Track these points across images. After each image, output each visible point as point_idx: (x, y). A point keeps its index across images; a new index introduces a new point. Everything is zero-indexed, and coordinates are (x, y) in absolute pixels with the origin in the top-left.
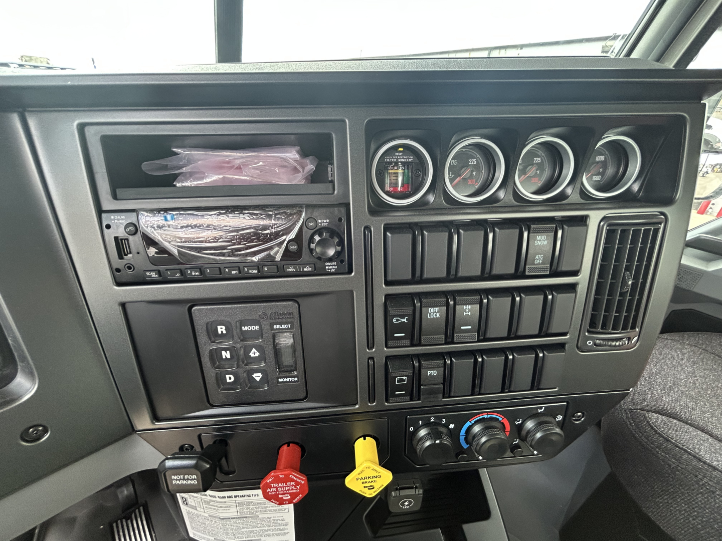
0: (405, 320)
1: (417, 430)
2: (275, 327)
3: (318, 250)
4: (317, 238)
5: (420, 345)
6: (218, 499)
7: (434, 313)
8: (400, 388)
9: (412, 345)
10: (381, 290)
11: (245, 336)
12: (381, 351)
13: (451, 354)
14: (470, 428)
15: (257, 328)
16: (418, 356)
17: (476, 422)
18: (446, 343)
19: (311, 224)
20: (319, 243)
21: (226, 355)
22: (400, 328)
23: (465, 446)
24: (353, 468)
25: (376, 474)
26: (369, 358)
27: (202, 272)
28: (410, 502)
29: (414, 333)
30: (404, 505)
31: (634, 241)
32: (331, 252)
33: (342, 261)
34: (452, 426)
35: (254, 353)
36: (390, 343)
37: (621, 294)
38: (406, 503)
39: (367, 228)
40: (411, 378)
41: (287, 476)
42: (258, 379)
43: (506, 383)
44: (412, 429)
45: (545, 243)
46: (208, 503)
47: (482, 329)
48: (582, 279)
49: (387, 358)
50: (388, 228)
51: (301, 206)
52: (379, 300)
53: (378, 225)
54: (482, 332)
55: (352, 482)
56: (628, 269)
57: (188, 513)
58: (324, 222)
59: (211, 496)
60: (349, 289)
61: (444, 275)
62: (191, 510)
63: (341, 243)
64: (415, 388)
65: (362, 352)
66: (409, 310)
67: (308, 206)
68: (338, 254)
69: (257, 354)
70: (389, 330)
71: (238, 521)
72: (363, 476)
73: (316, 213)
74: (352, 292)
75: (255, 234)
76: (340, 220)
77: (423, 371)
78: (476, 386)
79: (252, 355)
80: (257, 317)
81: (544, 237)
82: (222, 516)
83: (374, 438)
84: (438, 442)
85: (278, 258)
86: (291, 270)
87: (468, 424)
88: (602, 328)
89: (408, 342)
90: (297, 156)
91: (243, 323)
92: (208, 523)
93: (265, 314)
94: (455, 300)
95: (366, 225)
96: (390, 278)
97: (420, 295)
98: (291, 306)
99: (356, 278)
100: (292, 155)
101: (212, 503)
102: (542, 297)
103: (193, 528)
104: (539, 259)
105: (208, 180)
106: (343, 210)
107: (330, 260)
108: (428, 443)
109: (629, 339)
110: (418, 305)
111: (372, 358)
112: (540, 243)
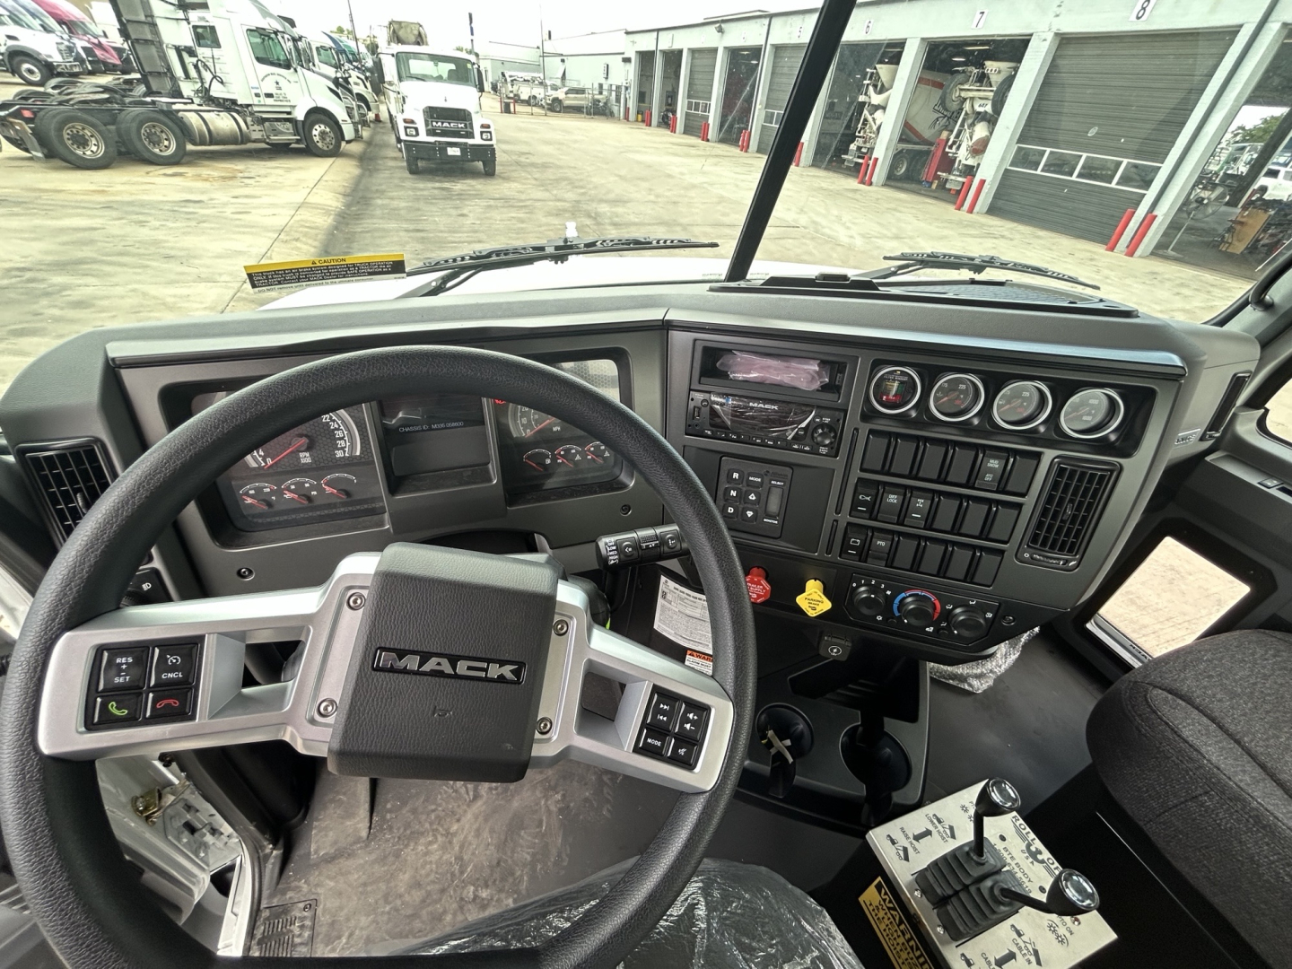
0: (868, 499)
1: (858, 587)
2: (773, 482)
3: (819, 439)
4: (820, 431)
5: (876, 520)
6: (691, 598)
7: (893, 499)
8: (853, 548)
9: (870, 519)
10: (856, 474)
11: (750, 484)
12: (845, 518)
13: (900, 534)
14: (904, 598)
15: (759, 480)
16: (874, 529)
17: (910, 596)
18: (898, 524)
19: (818, 420)
20: (821, 435)
21: (733, 493)
22: (864, 503)
23: (897, 614)
24: (803, 591)
25: (820, 599)
26: (835, 520)
27: (739, 436)
28: (838, 651)
29: (873, 510)
30: (832, 651)
31: (1080, 480)
32: (827, 442)
33: (832, 448)
34: (889, 593)
35: (752, 497)
36: (853, 513)
37: (1062, 521)
38: (835, 650)
39: (857, 429)
40: (863, 543)
41: (759, 581)
42: (749, 516)
43: (942, 571)
44: (854, 585)
45: (997, 466)
46: (682, 599)
47: (930, 521)
48: (1029, 501)
49: (849, 524)
50: (871, 432)
51: (813, 406)
52: (853, 480)
53: (864, 428)
54: (929, 522)
55: (801, 600)
56: (1071, 501)
57: (663, 606)
58: (827, 420)
59: (687, 594)
60: (832, 467)
61: (907, 472)
62: (666, 603)
63: (835, 437)
64: (864, 553)
65: (830, 514)
66: (874, 492)
67: (818, 407)
68: (831, 443)
69: (754, 498)
70: (855, 503)
71: (698, 622)
72: (810, 597)
73: (823, 412)
74: (834, 470)
75: (779, 420)
76: (838, 420)
77: (874, 540)
78: (916, 565)
79: (750, 497)
80: (762, 473)
81: (997, 462)
82: (688, 612)
83: (823, 583)
84: (873, 596)
85: (789, 438)
86: (796, 447)
87: (903, 595)
88: (1041, 546)
89: (867, 516)
90: (817, 368)
91: (750, 475)
92: (675, 617)
93: (768, 472)
94: (912, 493)
95: (855, 426)
96: (865, 466)
97: (885, 484)
98: (788, 471)
99: (839, 463)
100: (814, 367)
101: (686, 601)
102: (987, 507)
103: (660, 620)
104: (989, 477)
105: (752, 376)
106: (842, 415)
107: (825, 446)
108: (864, 596)
109: (1067, 561)
110: (881, 491)
111: (837, 521)
112: (991, 465)
